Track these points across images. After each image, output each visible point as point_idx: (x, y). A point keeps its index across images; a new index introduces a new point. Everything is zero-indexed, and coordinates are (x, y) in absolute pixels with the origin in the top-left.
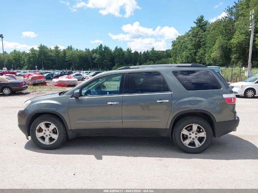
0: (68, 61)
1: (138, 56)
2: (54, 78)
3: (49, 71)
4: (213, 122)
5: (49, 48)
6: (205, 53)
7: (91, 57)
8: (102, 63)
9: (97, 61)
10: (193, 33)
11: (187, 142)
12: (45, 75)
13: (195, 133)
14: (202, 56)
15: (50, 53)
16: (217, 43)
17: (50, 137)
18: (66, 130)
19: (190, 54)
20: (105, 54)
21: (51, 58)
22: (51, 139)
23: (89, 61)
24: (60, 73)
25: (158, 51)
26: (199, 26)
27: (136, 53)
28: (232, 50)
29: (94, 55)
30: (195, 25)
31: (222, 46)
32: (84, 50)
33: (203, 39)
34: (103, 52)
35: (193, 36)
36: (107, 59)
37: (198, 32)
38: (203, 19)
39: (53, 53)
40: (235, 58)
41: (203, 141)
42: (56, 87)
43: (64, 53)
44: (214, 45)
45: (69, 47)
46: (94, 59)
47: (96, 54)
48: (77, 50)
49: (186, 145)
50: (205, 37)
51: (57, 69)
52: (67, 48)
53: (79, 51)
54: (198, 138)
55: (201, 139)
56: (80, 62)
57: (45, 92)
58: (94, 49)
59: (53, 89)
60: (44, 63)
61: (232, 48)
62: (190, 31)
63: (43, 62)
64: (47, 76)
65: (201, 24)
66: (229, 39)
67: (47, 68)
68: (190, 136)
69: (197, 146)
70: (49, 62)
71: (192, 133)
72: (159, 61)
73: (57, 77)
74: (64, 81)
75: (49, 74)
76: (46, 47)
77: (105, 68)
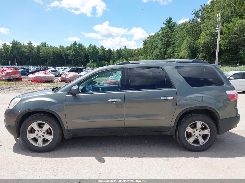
0: (42, 57)
1: (112, 53)
2: (29, 74)
3: (22, 67)
4: (217, 119)
5: (22, 44)
6: (174, 52)
7: (66, 53)
8: (76, 60)
9: (71, 57)
10: (163, 33)
11: (191, 140)
12: (20, 70)
13: (199, 131)
14: (171, 55)
15: (23, 49)
16: (185, 42)
17: (43, 138)
18: (62, 130)
19: (160, 53)
20: (79, 51)
21: (24, 54)
22: (45, 141)
23: (63, 57)
24: (35, 69)
25: (130, 49)
26: (168, 27)
27: (110, 51)
28: (199, 49)
29: (69, 52)
30: (164, 26)
31: (190, 46)
32: (59, 47)
33: (172, 39)
34: (77, 49)
35: (163, 36)
36: (81, 56)
37: (167, 33)
38: (172, 20)
39: (26, 49)
40: (201, 57)
41: (207, 138)
42: (33, 83)
43: (38, 49)
44: (182, 44)
45: (42, 43)
46: (69, 55)
47: (71, 51)
48: (51, 46)
49: (190, 143)
50: (174, 37)
51: (31, 65)
52: (41, 44)
53: (53, 47)
54: (202, 135)
55: (205, 137)
56: (54, 58)
57: (22, 88)
58: (68, 46)
59: (30, 85)
60: (17, 59)
61: (199, 48)
62: (160, 31)
63: (16, 57)
64: (22, 71)
65: (170, 25)
66: (196, 39)
67: (21, 64)
68: (194, 134)
69: (201, 144)
70: (22, 58)
71: (196, 131)
72: (131, 59)
73: (33, 72)
74: (41, 77)
75: (24, 70)
76: (19, 43)
77: (80, 64)
